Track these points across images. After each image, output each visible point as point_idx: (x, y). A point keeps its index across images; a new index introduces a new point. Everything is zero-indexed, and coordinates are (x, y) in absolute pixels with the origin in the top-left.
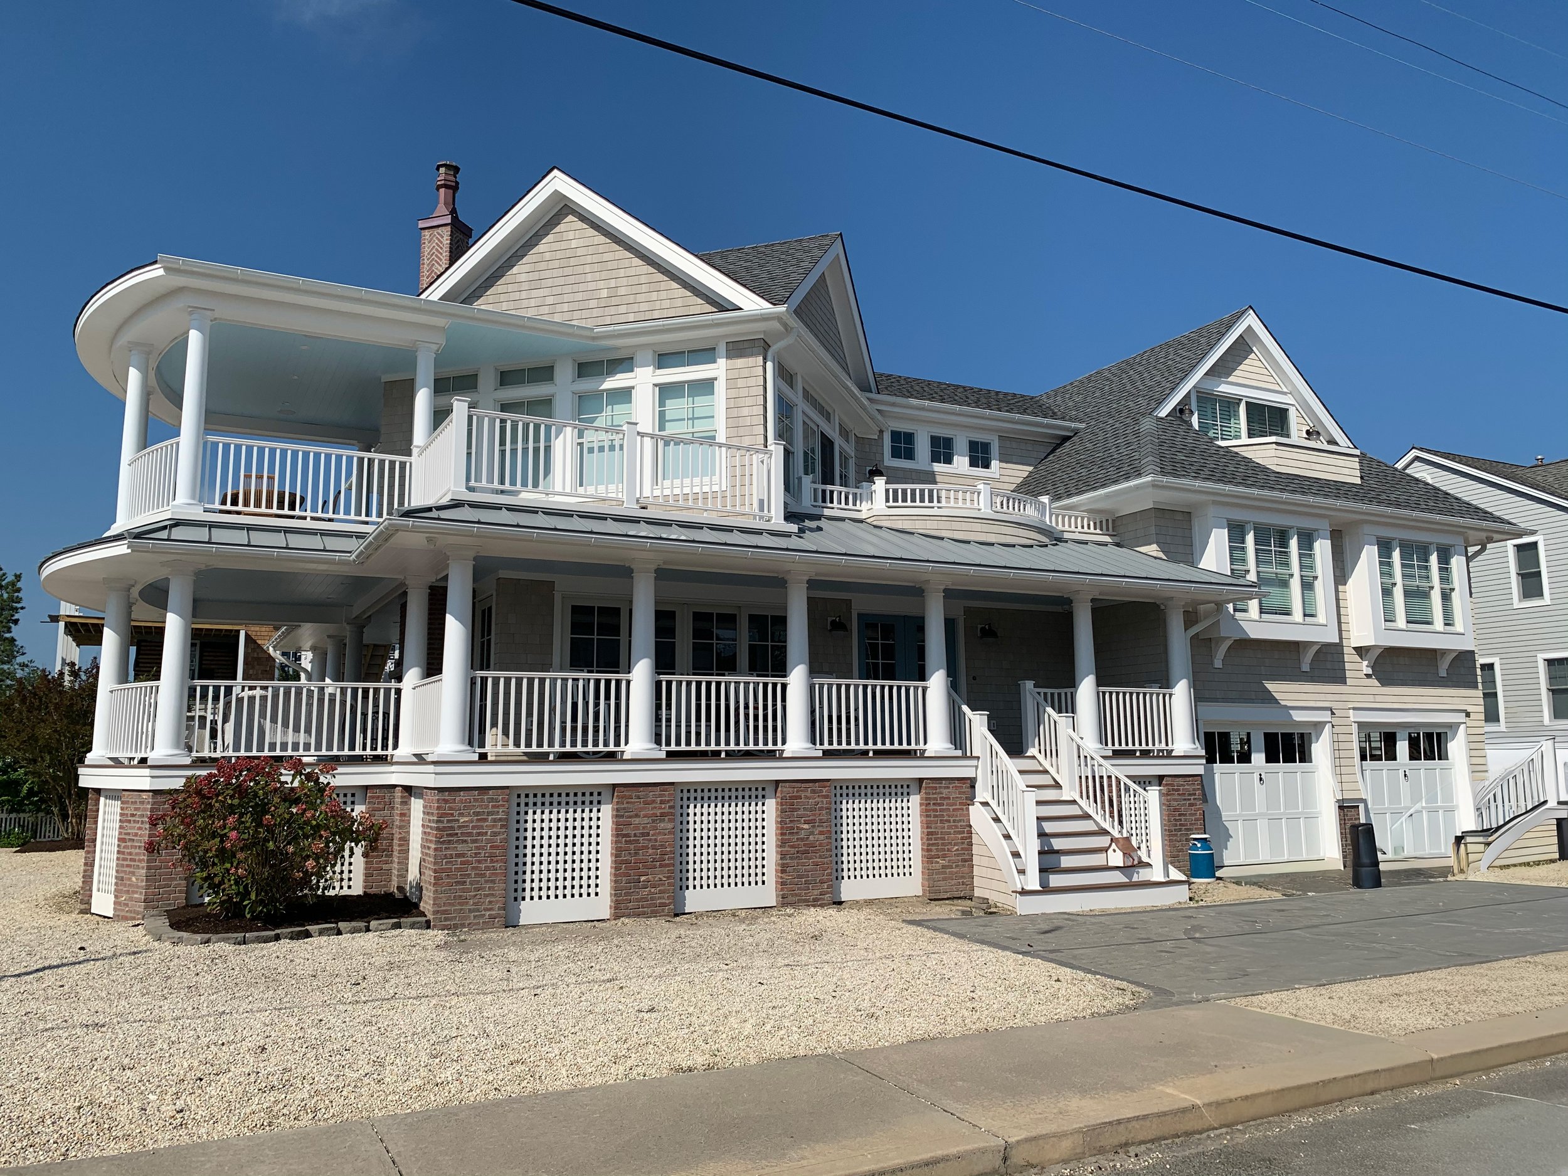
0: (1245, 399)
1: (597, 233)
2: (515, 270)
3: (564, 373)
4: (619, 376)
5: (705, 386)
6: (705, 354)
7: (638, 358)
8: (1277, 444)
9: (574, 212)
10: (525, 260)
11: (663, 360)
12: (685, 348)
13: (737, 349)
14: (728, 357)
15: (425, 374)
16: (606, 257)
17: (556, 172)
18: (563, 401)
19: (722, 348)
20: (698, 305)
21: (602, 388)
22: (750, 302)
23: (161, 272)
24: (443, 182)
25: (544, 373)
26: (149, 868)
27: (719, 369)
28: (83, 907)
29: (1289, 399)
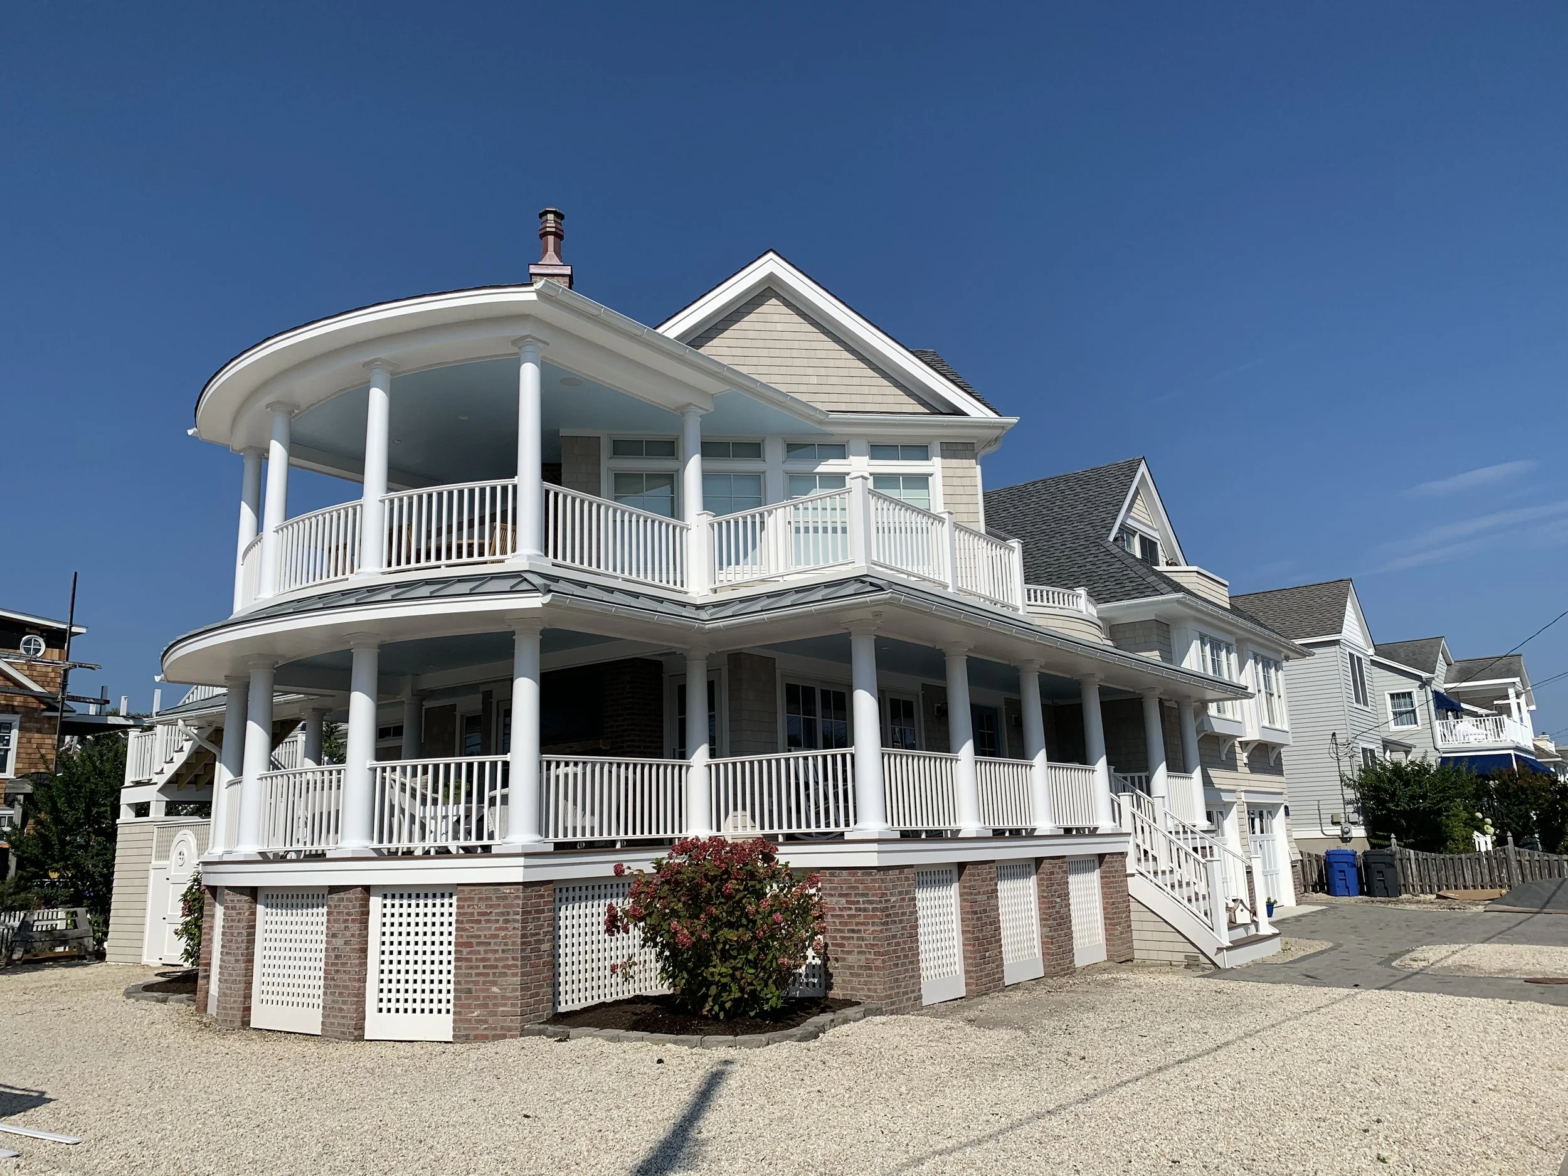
0: (1139, 532)
1: (803, 321)
2: (715, 342)
3: (774, 452)
4: (831, 461)
5: (921, 481)
6: (920, 451)
7: (852, 445)
8: (1198, 572)
9: (778, 297)
10: (726, 334)
11: (878, 451)
12: (899, 442)
13: (953, 449)
14: (943, 457)
15: (692, 437)
16: (814, 345)
17: (771, 255)
18: (775, 479)
19: (936, 447)
20: (911, 406)
21: (816, 471)
22: (976, 411)
23: (533, 297)
24: (554, 230)
25: (754, 450)
26: (523, 975)
27: (935, 466)
28: (356, 1033)
29: (1156, 535)
